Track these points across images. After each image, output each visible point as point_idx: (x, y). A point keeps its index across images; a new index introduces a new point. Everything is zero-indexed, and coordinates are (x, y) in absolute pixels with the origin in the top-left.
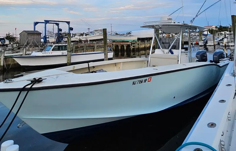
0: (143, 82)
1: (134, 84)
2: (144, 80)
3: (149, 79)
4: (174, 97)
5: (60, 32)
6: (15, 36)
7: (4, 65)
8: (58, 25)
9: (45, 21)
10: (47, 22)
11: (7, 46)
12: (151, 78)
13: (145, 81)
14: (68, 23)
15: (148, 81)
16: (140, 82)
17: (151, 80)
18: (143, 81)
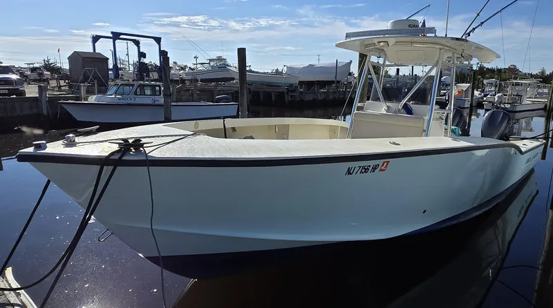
0: (369, 171)
1: (350, 173)
2: (371, 167)
3: (383, 164)
4: (425, 211)
5: (143, 60)
6: (59, 65)
7: (49, 114)
8: (137, 43)
9: (112, 33)
10: (116, 36)
11: (48, 83)
12: (388, 162)
13: (374, 168)
14: (158, 40)
15: (381, 170)
16: (363, 171)
17: (386, 167)
18: (370, 169)
